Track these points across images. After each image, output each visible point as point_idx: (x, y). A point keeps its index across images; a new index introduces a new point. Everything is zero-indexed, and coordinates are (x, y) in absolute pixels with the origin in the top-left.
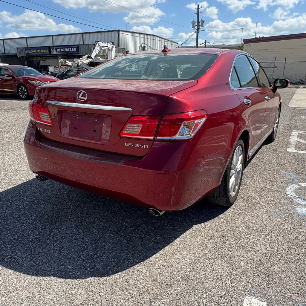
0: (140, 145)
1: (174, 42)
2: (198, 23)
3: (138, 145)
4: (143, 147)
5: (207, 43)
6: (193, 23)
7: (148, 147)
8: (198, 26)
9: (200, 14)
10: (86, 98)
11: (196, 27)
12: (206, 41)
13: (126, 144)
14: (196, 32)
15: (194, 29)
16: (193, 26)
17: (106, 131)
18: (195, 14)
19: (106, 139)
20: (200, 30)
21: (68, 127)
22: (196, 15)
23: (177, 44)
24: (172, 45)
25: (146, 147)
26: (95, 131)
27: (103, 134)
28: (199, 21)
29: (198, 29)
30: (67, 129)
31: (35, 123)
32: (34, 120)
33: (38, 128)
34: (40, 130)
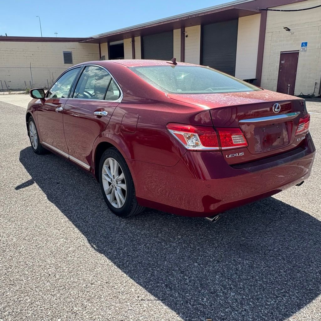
10: (279, 110)
17: (285, 135)
21: (260, 142)
27: (284, 138)
30: (258, 144)
31: (221, 151)
32: (218, 148)
33: (227, 156)
34: (230, 157)
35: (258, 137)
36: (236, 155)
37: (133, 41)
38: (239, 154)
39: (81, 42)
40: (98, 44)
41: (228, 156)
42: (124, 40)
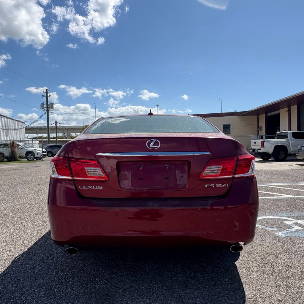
0: (221, 185)
1: (20, 122)
2: (47, 105)
3: (219, 185)
4: (223, 186)
5: (57, 123)
6: (43, 105)
7: (228, 186)
8: (48, 108)
9: (49, 97)
10: (159, 146)
11: (46, 109)
12: (56, 121)
13: (206, 186)
14: (46, 113)
15: (43, 110)
16: (43, 108)
17: (181, 177)
18: (44, 97)
19: (183, 184)
20: (50, 111)
21: (130, 179)
22: (45, 99)
23: (24, 124)
24: (18, 124)
25: (227, 185)
26: (168, 179)
27: (178, 180)
28: (49, 103)
29: (48, 110)
30: (128, 181)
31: (73, 181)
32: (70, 178)
33: (80, 187)
34: (84, 188)
35: (129, 173)
36: (92, 187)
37: (289, 111)
38: (95, 187)
39: (240, 115)
40: (257, 116)
41: (82, 187)
42: (280, 110)
